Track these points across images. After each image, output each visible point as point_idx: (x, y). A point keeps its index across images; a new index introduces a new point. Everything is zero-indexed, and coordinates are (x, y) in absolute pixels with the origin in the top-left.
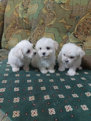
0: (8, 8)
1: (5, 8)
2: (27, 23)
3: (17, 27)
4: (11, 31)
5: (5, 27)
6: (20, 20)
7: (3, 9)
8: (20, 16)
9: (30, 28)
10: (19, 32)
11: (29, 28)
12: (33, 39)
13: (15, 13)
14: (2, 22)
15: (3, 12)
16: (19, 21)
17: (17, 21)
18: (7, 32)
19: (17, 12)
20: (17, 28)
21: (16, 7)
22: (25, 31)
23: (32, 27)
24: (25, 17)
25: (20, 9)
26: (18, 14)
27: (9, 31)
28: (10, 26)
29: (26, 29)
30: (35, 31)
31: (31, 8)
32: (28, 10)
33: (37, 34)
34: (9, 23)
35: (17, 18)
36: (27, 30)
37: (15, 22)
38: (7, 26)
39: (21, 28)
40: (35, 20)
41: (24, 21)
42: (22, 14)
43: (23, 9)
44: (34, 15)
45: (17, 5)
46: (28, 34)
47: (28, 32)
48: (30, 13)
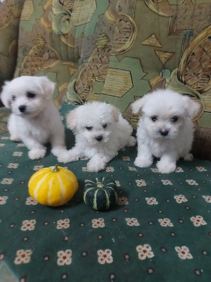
0: (27, 10)
1: (22, 9)
2: (69, 45)
3: (46, 55)
4: (33, 63)
5: (20, 55)
6: (55, 38)
7: (16, 13)
8: (54, 28)
9: (76, 57)
10: (50, 66)
11: (74, 58)
12: (80, 85)
13: (42, 20)
14: (14, 42)
15: (16, 20)
16: (52, 42)
17: (48, 41)
18: (25, 67)
19: (47, 20)
20: (48, 57)
21: (45, 7)
22: (66, 63)
23: (81, 56)
24: (64, 31)
25: (56, 11)
26: (50, 23)
27: (28, 64)
28: (32, 51)
29: (68, 59)
30: (87, 64)
31: (78, 8)
32: (72, 14)
33: (91, 73)
34: (30, 45)
35: (48, 34)
36: (69, 63)
37: (42, 42)
38: (26, 51)
39: (56, 58)
40: (88, 39)
41: (63, 40)
42: (59, 23)
43: (60, 12)
44: (87, 27)
45: (48, 3)
46: (72, 71)
47: (72, 67)
48: (78, 22)
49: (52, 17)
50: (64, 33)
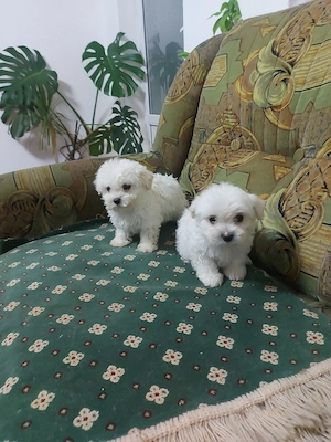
0: (217, 70)
1: (208, 70)
2: (281, 126)
3: (236, 142)
4: (213, 156)
5: (195, 142)
6: (256, 114)
7: (198, 77)
8: (257, 97)
9: (291, 146)
10: (240, 161)
11: (288, 148)
12: (293, 201)
13: (238, 85)
14: (189, 121)
15: (198, 88)
16: (250, 120)
17: (243, 118)
18: (198, 162)
19: (246, 84)
20: (238, 145)
21: (246, 63)
22: (269, 157)
23: (303, 145)
24: (274, 101)
25: (263, 68)
26: (251, 89)
27: (204, 157)
28: (213, 135)
29: (275, 151)
30: (312, 162)
31: (309, 59)
32: (293, 71)
33: (319, 179)
34: (212, 127)
35: (244, 108)
36: (275, 157)
37: (232, 121)
38: (204, 135)
39: (253, 148)
40: (322, 114)
41: (271, 116)
42: (267, 87)
43: (272, 69)
44: (321, 93)
45: (252, 56)
46: (280, 172)
47: (281, 164)
48: (303, 84)
49: (255, 78)
50: (274, 104)
